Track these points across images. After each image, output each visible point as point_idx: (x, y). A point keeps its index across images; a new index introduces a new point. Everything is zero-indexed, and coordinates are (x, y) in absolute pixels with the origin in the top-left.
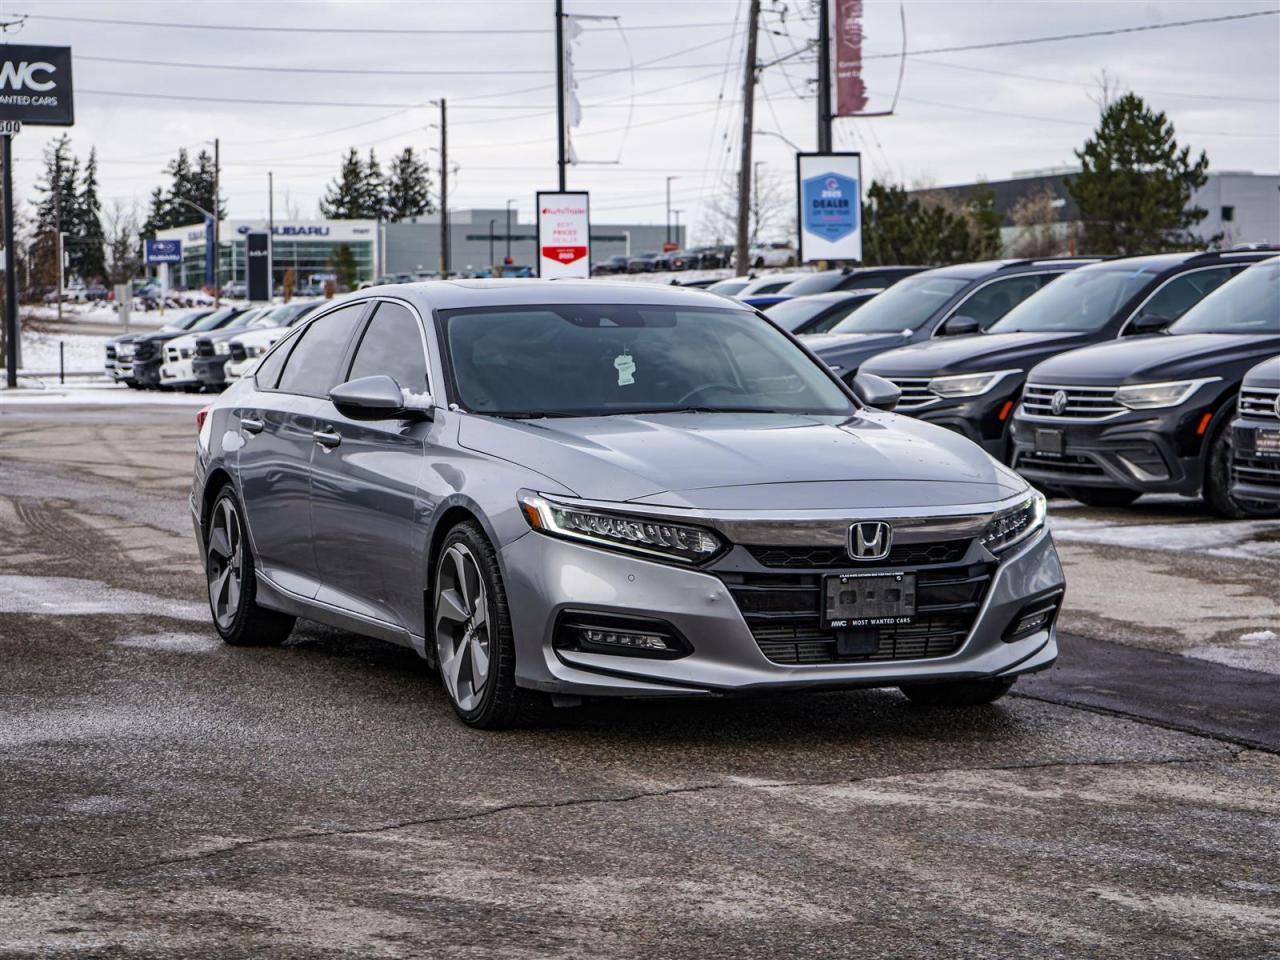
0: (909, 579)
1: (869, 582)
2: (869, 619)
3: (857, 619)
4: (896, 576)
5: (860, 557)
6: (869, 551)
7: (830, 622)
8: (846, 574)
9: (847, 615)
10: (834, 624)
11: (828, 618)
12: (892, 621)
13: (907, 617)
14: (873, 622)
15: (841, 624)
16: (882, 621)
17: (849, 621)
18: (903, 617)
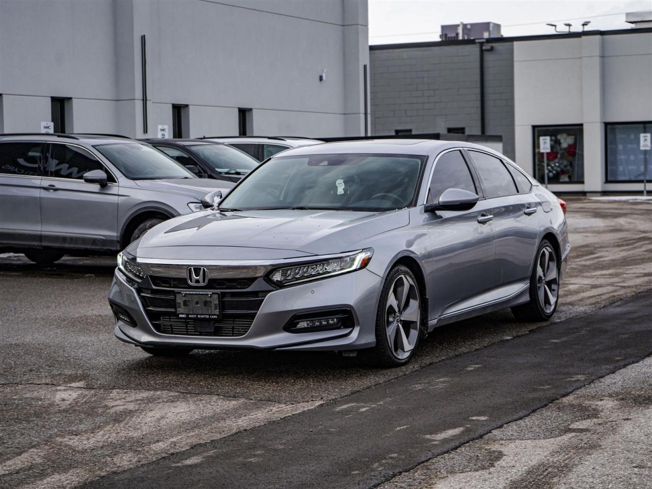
0: (216, 296)
1: (196, 296)
2: (197, 315)
3: (191, 314)
4: (208, 294)
5: (193, 284)
6: (197, 281)
7: (179, 314)
8: (185, 291)
9: (186, 312)
10: (180, 316)
11: (178, 312)
12: (208, 317)
13: (215, 315)
14: (199, 316)
15: (183, 316)
16: (203, 316)
17: (188, 315)
18: (214, 315)
